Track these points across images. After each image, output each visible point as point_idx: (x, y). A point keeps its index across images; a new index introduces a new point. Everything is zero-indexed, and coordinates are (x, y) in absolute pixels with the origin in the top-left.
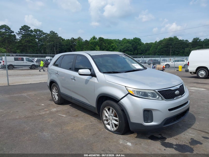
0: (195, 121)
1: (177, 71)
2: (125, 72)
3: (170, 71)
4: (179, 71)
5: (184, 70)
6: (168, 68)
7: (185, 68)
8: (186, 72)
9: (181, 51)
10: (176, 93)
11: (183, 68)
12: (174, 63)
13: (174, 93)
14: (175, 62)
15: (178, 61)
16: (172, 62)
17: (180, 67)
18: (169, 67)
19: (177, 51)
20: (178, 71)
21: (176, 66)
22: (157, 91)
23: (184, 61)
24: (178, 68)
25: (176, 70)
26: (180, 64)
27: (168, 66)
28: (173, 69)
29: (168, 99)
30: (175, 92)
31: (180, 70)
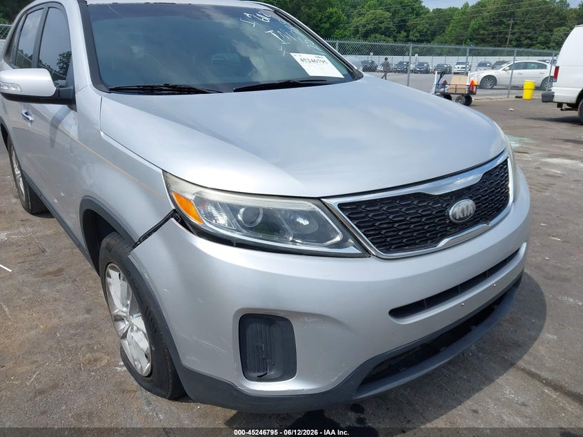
0: (544, 319)
1: (516, 97)
2: (235, 91)
3: (496, 97)
4: (524, 98)
5: (539, 94)
6: (492, 88)
7: (545, 90)
8: (543, 102)
9: (540, 38)
10: (454, 216)
11: (537, 88)
12: (510, 71)
13: (443, 213)
14: (514, 71)
15: (526, 66)
16: (504, 70)
17: (529, 85)
18: (495, 87)
19: (529, 38)
20: (521, 97)
21: (514, 83)
22: (334, 203)
23: (544, 67)
24: (521, 88)
25: (512, 97)
26: (530, 78)
27: (490, 81)
28: (506, 91)
29: (400, 248)
30: (450, 205)
31: (527, 94)
